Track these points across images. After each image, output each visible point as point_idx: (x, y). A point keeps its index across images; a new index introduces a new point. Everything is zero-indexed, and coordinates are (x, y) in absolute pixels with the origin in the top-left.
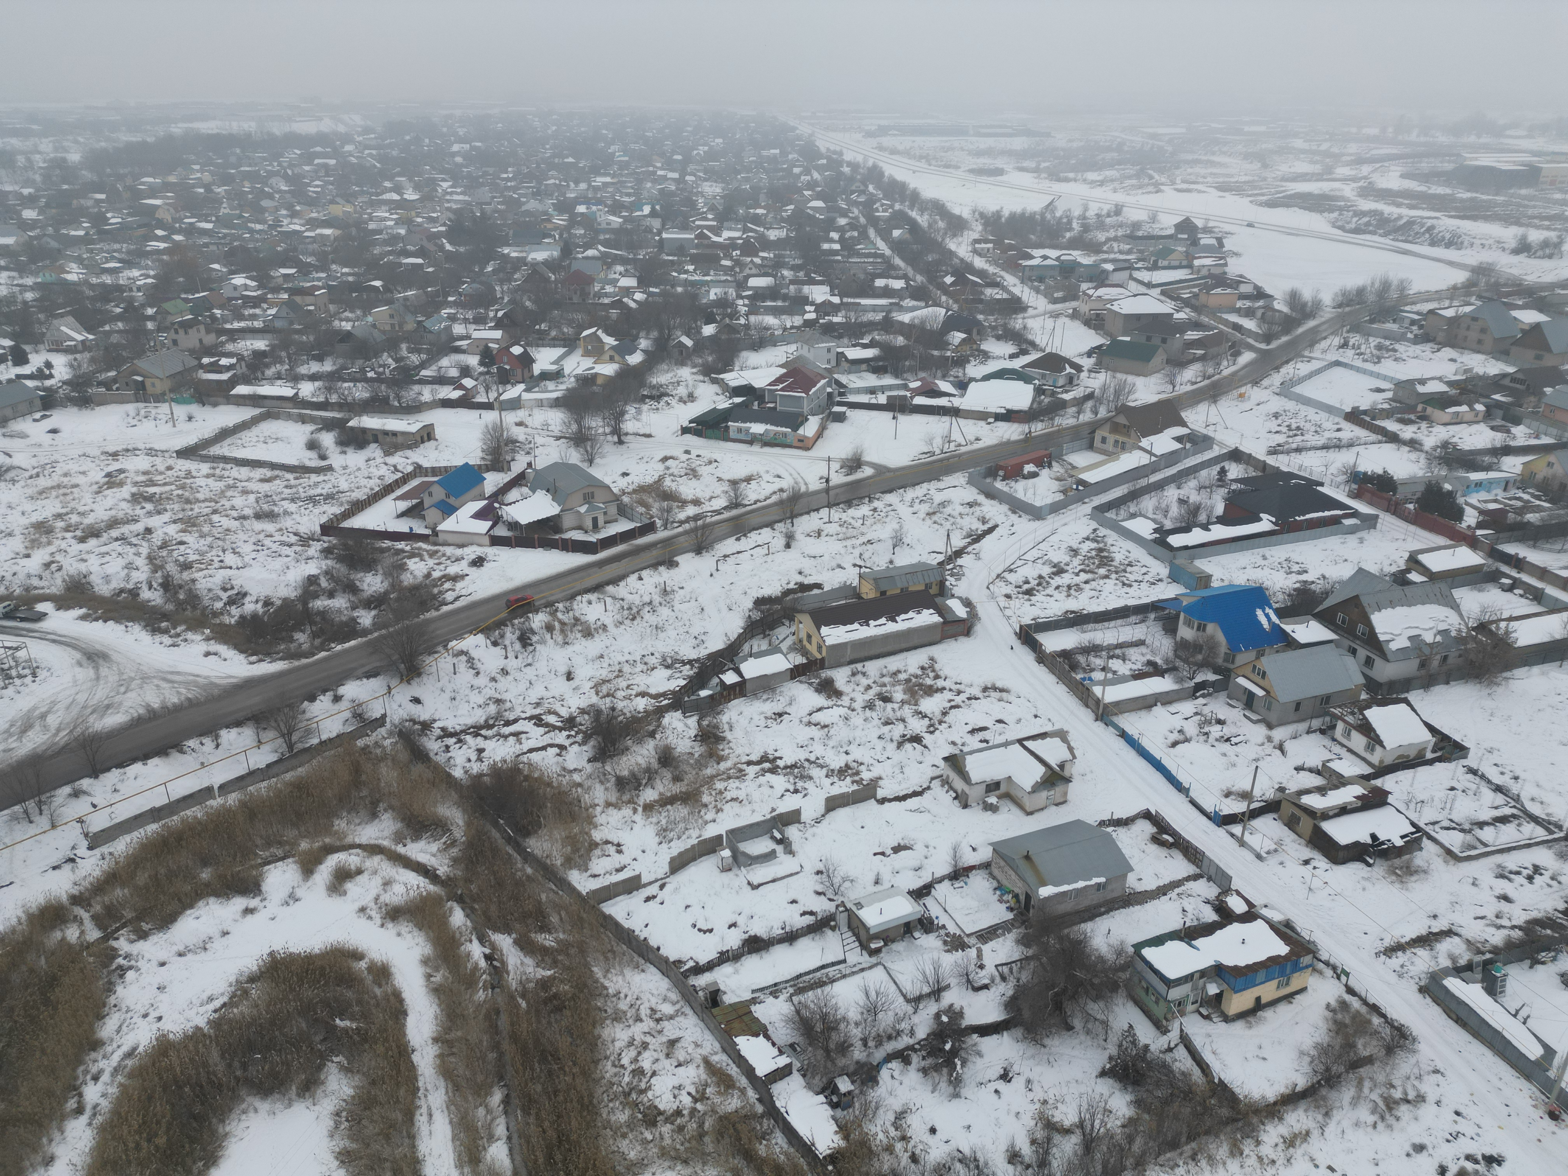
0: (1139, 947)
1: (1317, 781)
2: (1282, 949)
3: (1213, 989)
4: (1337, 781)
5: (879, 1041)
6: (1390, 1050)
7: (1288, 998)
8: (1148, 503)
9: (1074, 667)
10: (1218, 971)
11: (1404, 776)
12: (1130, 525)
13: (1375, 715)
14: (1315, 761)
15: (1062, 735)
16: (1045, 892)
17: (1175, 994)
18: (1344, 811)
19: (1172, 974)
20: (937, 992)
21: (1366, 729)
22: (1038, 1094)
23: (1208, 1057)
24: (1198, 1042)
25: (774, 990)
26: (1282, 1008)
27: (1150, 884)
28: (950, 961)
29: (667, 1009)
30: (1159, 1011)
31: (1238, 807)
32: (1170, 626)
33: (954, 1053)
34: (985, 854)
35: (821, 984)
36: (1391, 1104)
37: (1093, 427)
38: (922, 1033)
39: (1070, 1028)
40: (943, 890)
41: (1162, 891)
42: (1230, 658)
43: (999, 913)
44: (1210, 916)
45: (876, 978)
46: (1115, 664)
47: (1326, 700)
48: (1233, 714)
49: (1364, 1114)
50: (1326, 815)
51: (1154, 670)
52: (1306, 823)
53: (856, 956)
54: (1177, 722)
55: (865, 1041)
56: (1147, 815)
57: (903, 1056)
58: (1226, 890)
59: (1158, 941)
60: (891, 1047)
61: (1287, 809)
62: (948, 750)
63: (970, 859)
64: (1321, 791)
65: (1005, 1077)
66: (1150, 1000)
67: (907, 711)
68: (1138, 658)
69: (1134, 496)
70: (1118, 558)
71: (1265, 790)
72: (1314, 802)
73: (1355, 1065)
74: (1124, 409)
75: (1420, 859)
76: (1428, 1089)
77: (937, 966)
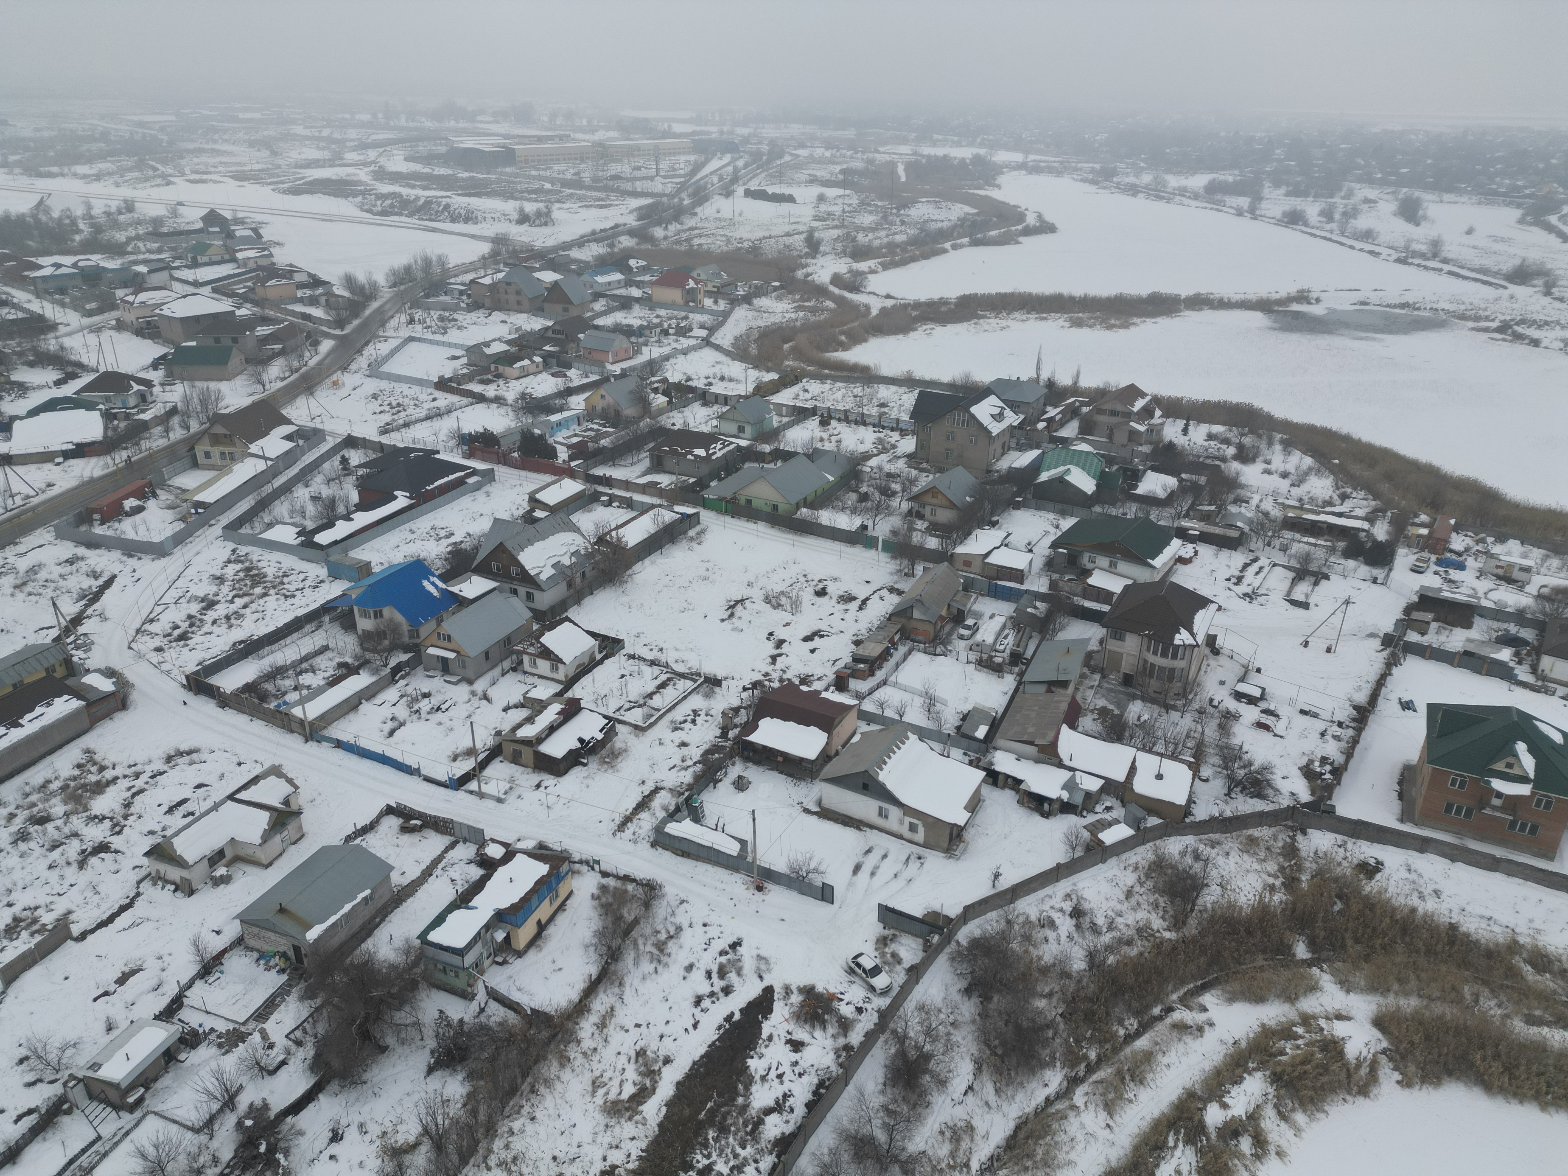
0: (423, 936)
1: (524, 713)
2: (543, 869)
3: (500, 936)
4: (538, 707)
6: (647, 905)
7: (561, 907)
8: (281, 508)
9: (264, 697)
10: (500, 917)
11: (586, 680)
12: (269, 535)
13: (550, 639)
14: (517, 698)
15: (276, 771)
16: (312, 935)
17: (470, 959)
18: (552, 729)
19: (460, 943)
20: (229, 1102)
21: (547, 654)
22: (375, 1130)
23: (516, 996)
24: (503, 989)
26: (561, 919)
27: (414, 873)
28: (232, 1061)
30: (460, 983)
31: (468, 765)
32: (347, 623)
33: (272, 1149)
34: (233, 930)
36: (661, 947)
37: (190, 443)
38: (228, 1154)
39: (383, 1049)
40: (197, 995)
41: (427, 873)
42: (414, 633)
43: (273, 980)
44: (476, 872)
45: (148, 1132)
46: (306, 679)
47: (508, 641)
48: (435, 684)
49: (647, 967)
50: (540, 739)
51: (347, 670)
52: (527, 754)
53: (112, 1124)
54: (387, 711)
56: (389, 811)
58: (482, 843)
59: (439, 920)
61: (508, 748)
62: (147, 844)
63: (217, 944)
64: (530, 720)
65: (336, 1137)
66: (450, 978)
67: (76, 823)
68: (327, 665)
69: (263, 505)
70: (270, 572)
71: (484, 740)
72: (528, 732)
73: (627, 933)
74: (217, 419)
75: (618, 742)
76: (681, 919)
77: (220, 1075)
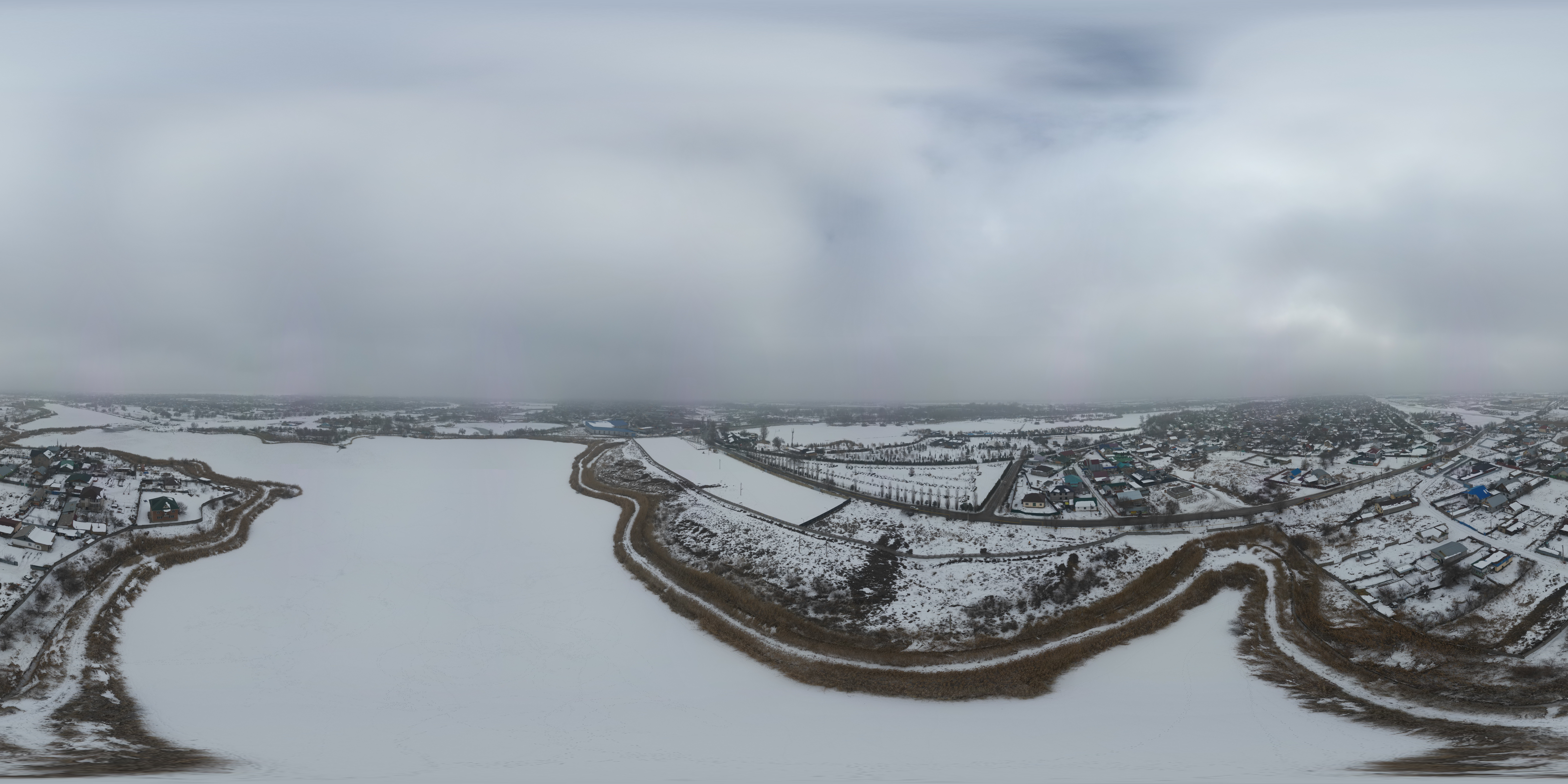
0: (1472, 564)
1: (1504, 521)
2: (1506, 555)
3: (1492, 568)
4: (1508, 520)
5: (1405, 594)
6: (1533, 566)
7: (1509, 564)
8: (1455, 472)
9: (1445, 509)
10: (1492, 564)
11: (1520, 515)
12: (1452, 477)
13: (1511, 505)
14: (1502, 517)
15: (1444, 524)
16: (1446, 558)
17: (1483, 571)
18: (1510, 525)
19: (1482, 567)
20: (1420, 583)
21: (1510, 508)
22: (1452, 598)
23: (1495, 580)
24: (1492, 578)
25: (1373, 586)
26: (1508, 566)
27: (1473, 551)
28: (1423, 577)
29: (1341, 589)
30: (1481, 575)
31: (1489, 531)
32: (1466, 497)
33: (1427, 594)
34: (1429, 552)
35: (1386, 584)
36: (1536, 575)
37: (1441, 457)
38: (1417, 592)
39: (1458, 584)
40: (1419, 562)
41: (1476, 552)
42: (1480, 501)
43: (1435, 565)
44: (1488, 553)
45: (1402, 582)
46: (1454, 507)
47: (1501, 505)
48: (1483, 512)
49: (1532, 578)
50: (1507, 527)
51: (1464, 507)
52: (1504, 530)
53: (1396, 578)
54: (1472, 517)
55: (1400, 595)
56: (1469, 537)
57: (1412, 597)
58: (1491, 548)
59: (1477, 562)
60: (1408, 595)
61: (1499, 528)
62: (1416, 531)
63: (1425, 554)
64: (1505, 523)
65: (1443, 596)
66: (1478, 574)
67: (1405, 524)
68: (1459, 505)
69: (1452, 470)
70: (1451, 484)
71: (1494, 526)
72: (1504, 525)
73: (1527, 571)
74: (1447, 452)
75: (1527, 529)
76: (1542, 569)
77: (1419, 578)
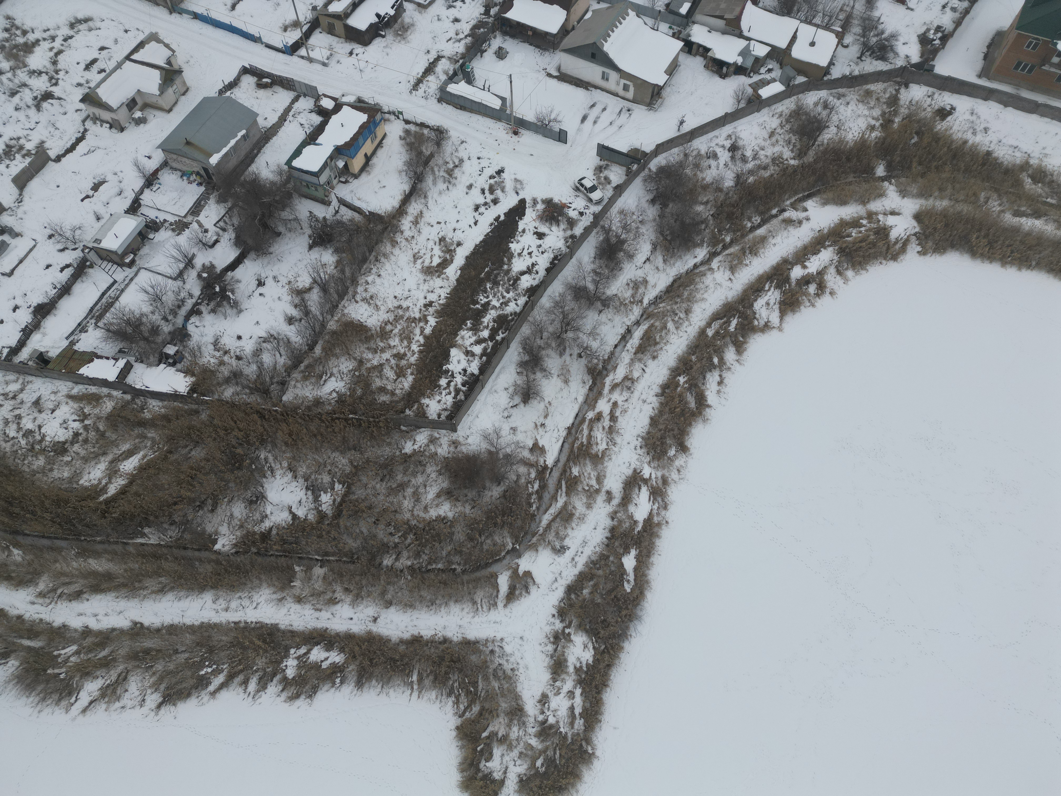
0: (289, 162)
2: (363, 118)
3: (341, 164)
5: (174, 312)
6: (438, 144)
7: (380, 145)
10: (339, 151)
15: (154, 37)
16: (214, 160)
17: (323, 179)
18: (353, 7)
19: (315, 168)
20: (189, 263)
22: (284, 281)
23: (357, 204)
24: (348, 199)
25: (81, 328)
26: (380, 152)
27: (273, 119)
28: (183, 239)
29: (14, 387)
30: (320, 194)
33: (223, 290)
34: (159, 157)
35: (110, 305)
36: (450, 173)
38: (197, 292)
39: (279, 234)
40: (147, 197)
41: (283, 119)
43: (195, 191)
44: (317, 119)
45: (144, 278)
49: (442, 186)
50: (347, 14)
53: (120, 274)
55: (165, 319)
56: (245, 71)
57: (195, 311)
58: (317, 98)
59: (297, 153)
60: (183, 312)
63: (152, 165)
65: (261, 284)
66: (312, 191)
71: (305, 15)
72: (336, 8)
73: (426, 163)
75: (406, 18)
76: (463, 154)
77: (178, 248)
